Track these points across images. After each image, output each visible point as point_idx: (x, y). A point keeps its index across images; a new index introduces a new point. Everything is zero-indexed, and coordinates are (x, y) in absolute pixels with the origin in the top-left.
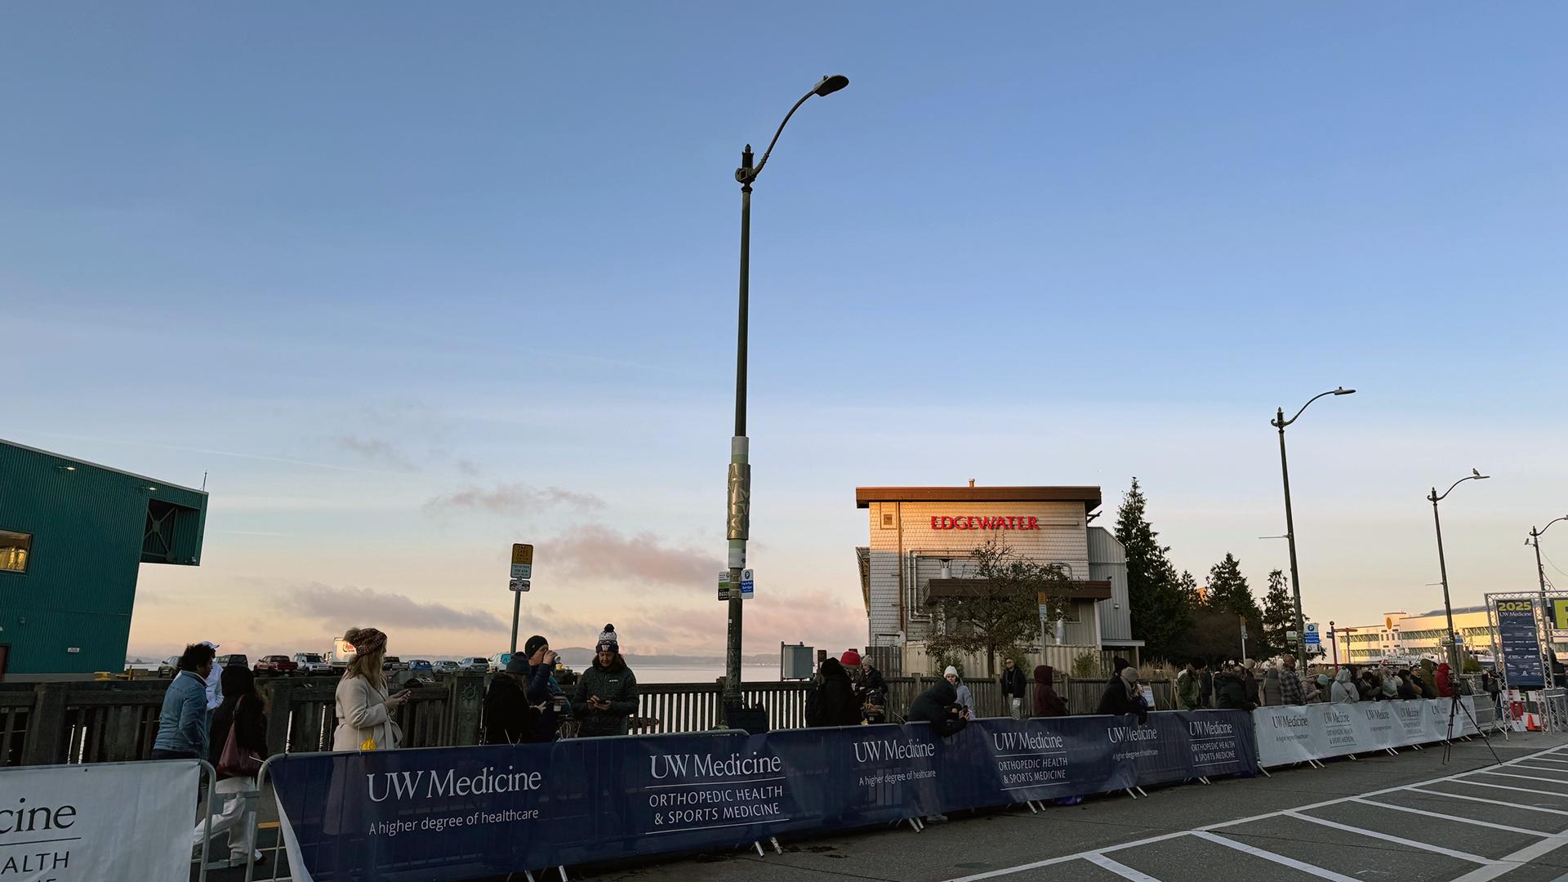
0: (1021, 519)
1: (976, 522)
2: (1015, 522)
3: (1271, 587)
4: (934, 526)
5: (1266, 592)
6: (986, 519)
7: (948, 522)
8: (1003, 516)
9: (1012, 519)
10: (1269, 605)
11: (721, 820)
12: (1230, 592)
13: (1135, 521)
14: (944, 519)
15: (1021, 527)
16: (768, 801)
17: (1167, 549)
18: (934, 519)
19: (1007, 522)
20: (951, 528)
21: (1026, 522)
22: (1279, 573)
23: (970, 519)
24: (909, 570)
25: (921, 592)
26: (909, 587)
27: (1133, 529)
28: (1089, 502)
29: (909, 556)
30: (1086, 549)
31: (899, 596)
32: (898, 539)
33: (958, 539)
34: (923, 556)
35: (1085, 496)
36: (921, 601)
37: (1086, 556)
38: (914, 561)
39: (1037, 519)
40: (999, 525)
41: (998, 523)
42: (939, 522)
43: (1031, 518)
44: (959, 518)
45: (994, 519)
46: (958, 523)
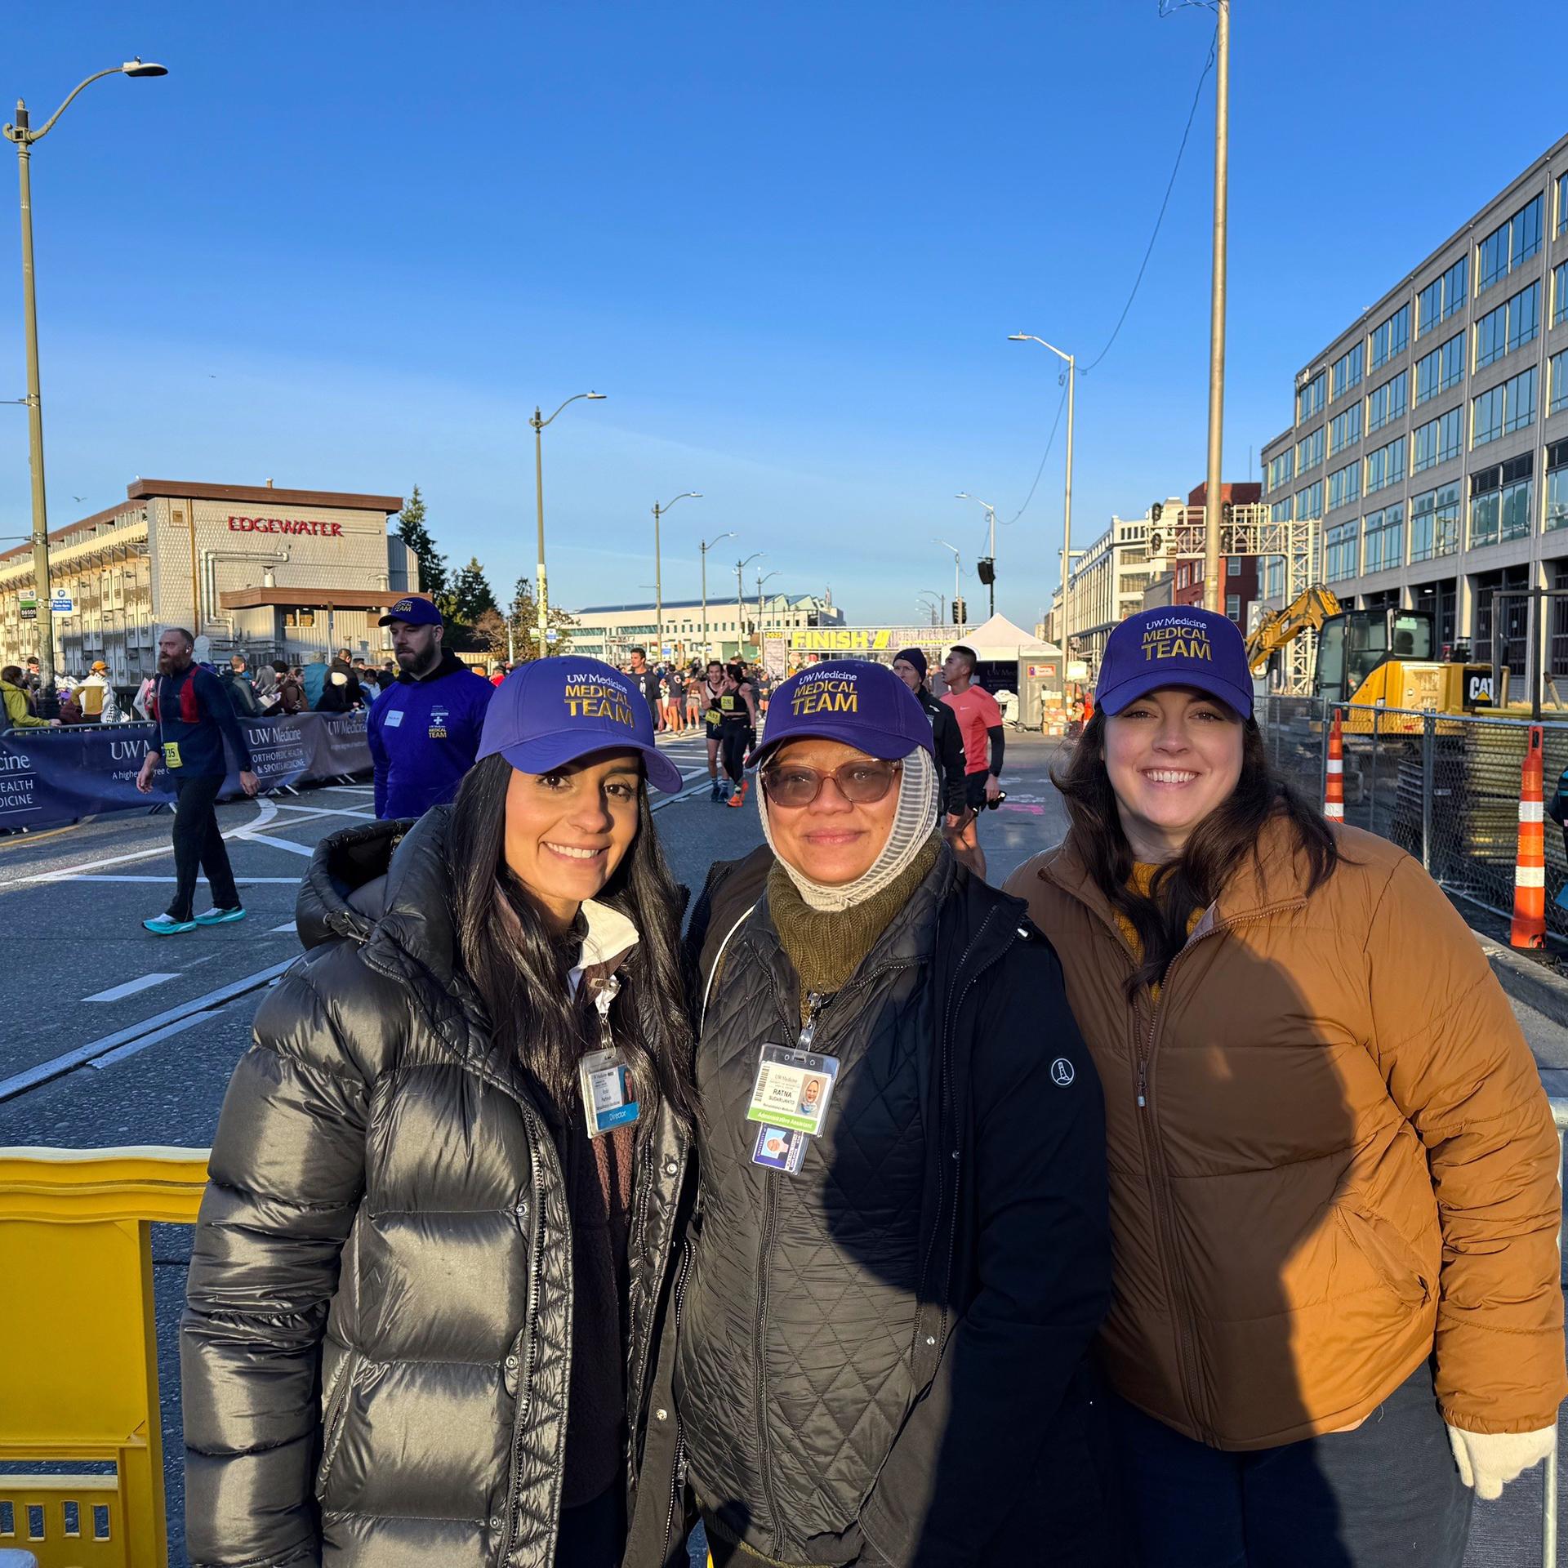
0: (324, 525)
1: (277, 526)
2: (318, 528)
3: (518, 593)
4: (232, 528)
5: (512, 596)
6: (289, 523)
7: (247, 524)
8: (306, 520)
9: (315, 524)
10: (515, 610)
12: (473, 596)
13: (415, 527)
14: (243, 520)
15: (324, 533)
16: (22, 793)
17: (445, 558)
18: (232, 519)
19: (310, 527)
20: (250, 530)
21: (329, 528)
22: (525, 581)
23: (271, 521)
24: (204, 573)
25: (218, 596)
26: (205, 590)
27: (413, 536)
28: (389, 512)
29: (204, 557)
30: (386, 557)
31: (192, 599)
32: (189, 539)
33: (258, 542)
34: (220, 557)
35: (389, 506)
36: (219, 604)
37: (386, 564)
38: (210, 563)
39: (340, 527)
40: (301, 530)
41: (300, 528)
42: (237, 523)
43: (334, 525)
44: (259, 520)
45: (297, 523)
46: (258, 525)
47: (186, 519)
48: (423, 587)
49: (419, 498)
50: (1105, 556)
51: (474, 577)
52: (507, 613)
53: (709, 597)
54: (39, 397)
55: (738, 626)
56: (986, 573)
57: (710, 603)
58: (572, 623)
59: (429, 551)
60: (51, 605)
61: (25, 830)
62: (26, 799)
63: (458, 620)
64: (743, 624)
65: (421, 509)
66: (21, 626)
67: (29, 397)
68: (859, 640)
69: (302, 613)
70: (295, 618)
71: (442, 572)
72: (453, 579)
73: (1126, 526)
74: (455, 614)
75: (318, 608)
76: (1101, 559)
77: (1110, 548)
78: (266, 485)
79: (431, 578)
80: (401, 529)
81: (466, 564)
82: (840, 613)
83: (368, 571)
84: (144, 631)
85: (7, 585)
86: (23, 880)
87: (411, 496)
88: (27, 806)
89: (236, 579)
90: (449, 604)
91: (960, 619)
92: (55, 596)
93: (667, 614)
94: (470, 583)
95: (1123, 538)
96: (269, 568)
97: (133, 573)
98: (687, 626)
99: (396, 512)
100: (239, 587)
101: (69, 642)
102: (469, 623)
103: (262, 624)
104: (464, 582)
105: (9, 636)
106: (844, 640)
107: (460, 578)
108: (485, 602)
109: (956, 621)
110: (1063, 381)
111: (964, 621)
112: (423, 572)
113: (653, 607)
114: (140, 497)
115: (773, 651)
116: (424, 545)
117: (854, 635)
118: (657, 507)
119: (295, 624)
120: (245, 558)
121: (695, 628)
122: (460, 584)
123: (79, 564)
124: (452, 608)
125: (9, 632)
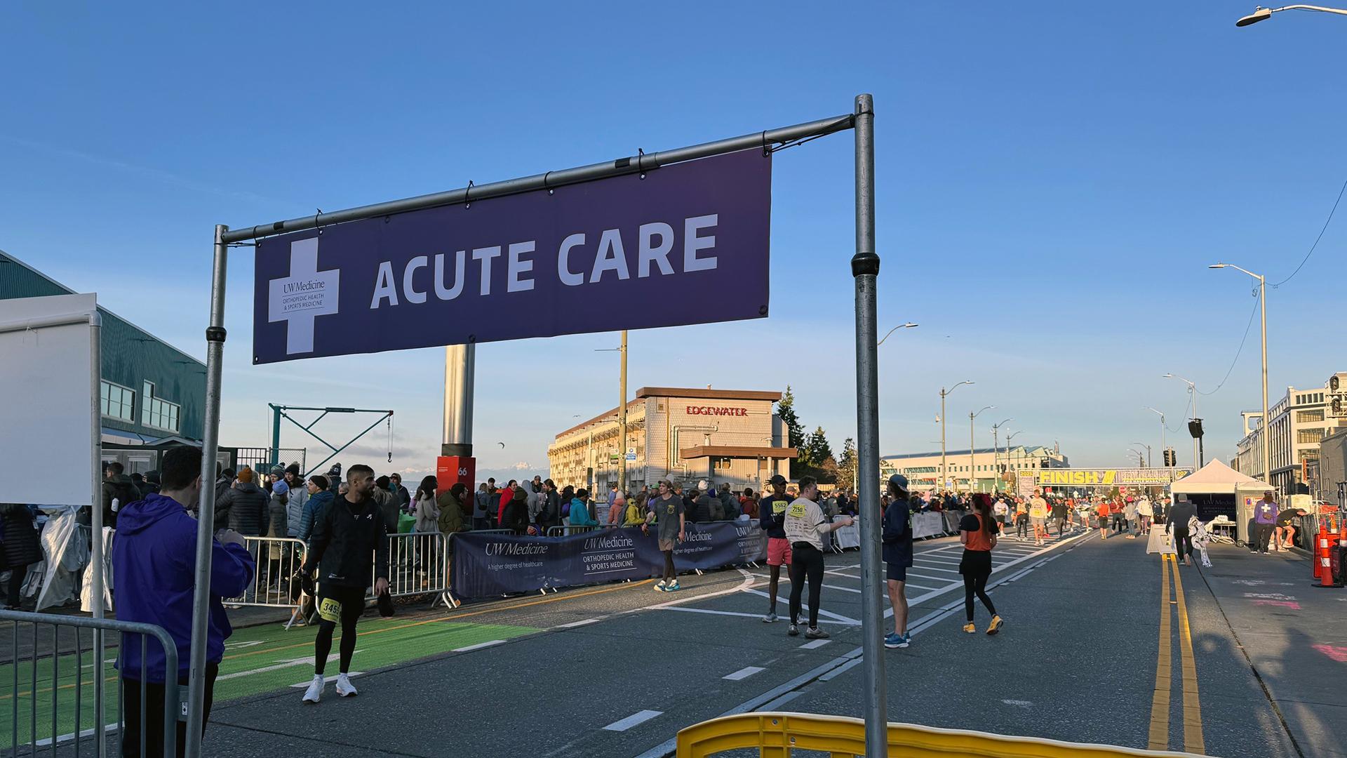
0: (737, 409)
1: (712, 410)
2: (734, 411)
3: (846, 447)
4: (688, 413)
5: (842, 450)
6: (718, 409)
7: (696, 410)
8: (728, 407)
9: (732, 409)
10: (843, 458)
11: (610, 569)
12: (819, 449)
13: (787, 409)
14: (694, 408)
15: (737, 415)
16: (628, 560)
17: (803, 427)
18: (688, 408)
19: (730, 411)
20: (698, 413)
21: (740, 411)
22: (850, 440)
23: (709, 408)
24: (673, 438)
25: (679, 451)
26: (672, 448)
27: (786, 415)
28: (774, 401)
29: (673, 430)
30: (771, 427)
31: (666, 453)
32: (666, 419)
33: (701, 420)
34: (681, 429)
35: (773, 397)
36: (679, 456)
37: (771, 432)
38: (676, 433)
39: (746, 410)
40: (725, 413)
41: (724, 412)
42: (691, 409)
43: (743, 409)
44: (703, 408)
45: (723, 409)
46: (702, 410)
47: (664, 408)
48: (791, 445)
49: (790, 392)
50: (1283, 416)
51: (820, 437)
52: (839, 460)
53: (975, 448)
54: (626, 346)
55: (995, 467)
56: (1196, 429)
57: (976, 452)
58: (888, 466)
59: (795, 423)
60: (626, 456)
61: (629, 580)
62: (629, 563)
63: (810, 464)
64: (998, 466)
65: (791, 398)
66: (577, 469)
67: (622, 346)
68: (1091, 477)
69: (724, 461)
70: (720, 464)
71: (802, 435)
72: (806, 439)
73: (1301, 394)
74: (808, 460)
75: (733, 457)
76: (1280, 419)
77: (1288, 410)
78: (707, 388)
79: (795, 440)
80: (779, 410)
81: (815, 430)
82: (1065, 458)
83: (761, 435)
84: (640, 471)
85: (572, 446)
86: (647, 608)
87: (786, 391)
88: (631, 567)
89: (690, 441)
90: (805, 454)
91: (1170, 463)
92: (628, 452)
93: (949, 459)
94: (817, 442)
95: (1298, 402)
96: (708, 435)
97: (636, 439)
98: (953, 467)
99: (777, 400)
100: (691, 446)
101: (601, 477)
102: (816, 466)
103: (702, 466)
104: (813, 441)
105: (571, 474)
106: (1079, 477)
107: (811, 439)
108: (825, 453)
109: (1167, 465)
110: (1255, 293)
111: (1174, 465)
112: (791, 436)
113: (940, 454)
114: (642, 397)
115: (1025, 484)
116: (792, 420)
117: (1087, 474)
118: (943, 391)
119: (720, 467)
120: (695, 429)
121: (958, 469)
122: (810, 442)
123: (609, 434)
124: (807, 457)
125: (571, 471)
